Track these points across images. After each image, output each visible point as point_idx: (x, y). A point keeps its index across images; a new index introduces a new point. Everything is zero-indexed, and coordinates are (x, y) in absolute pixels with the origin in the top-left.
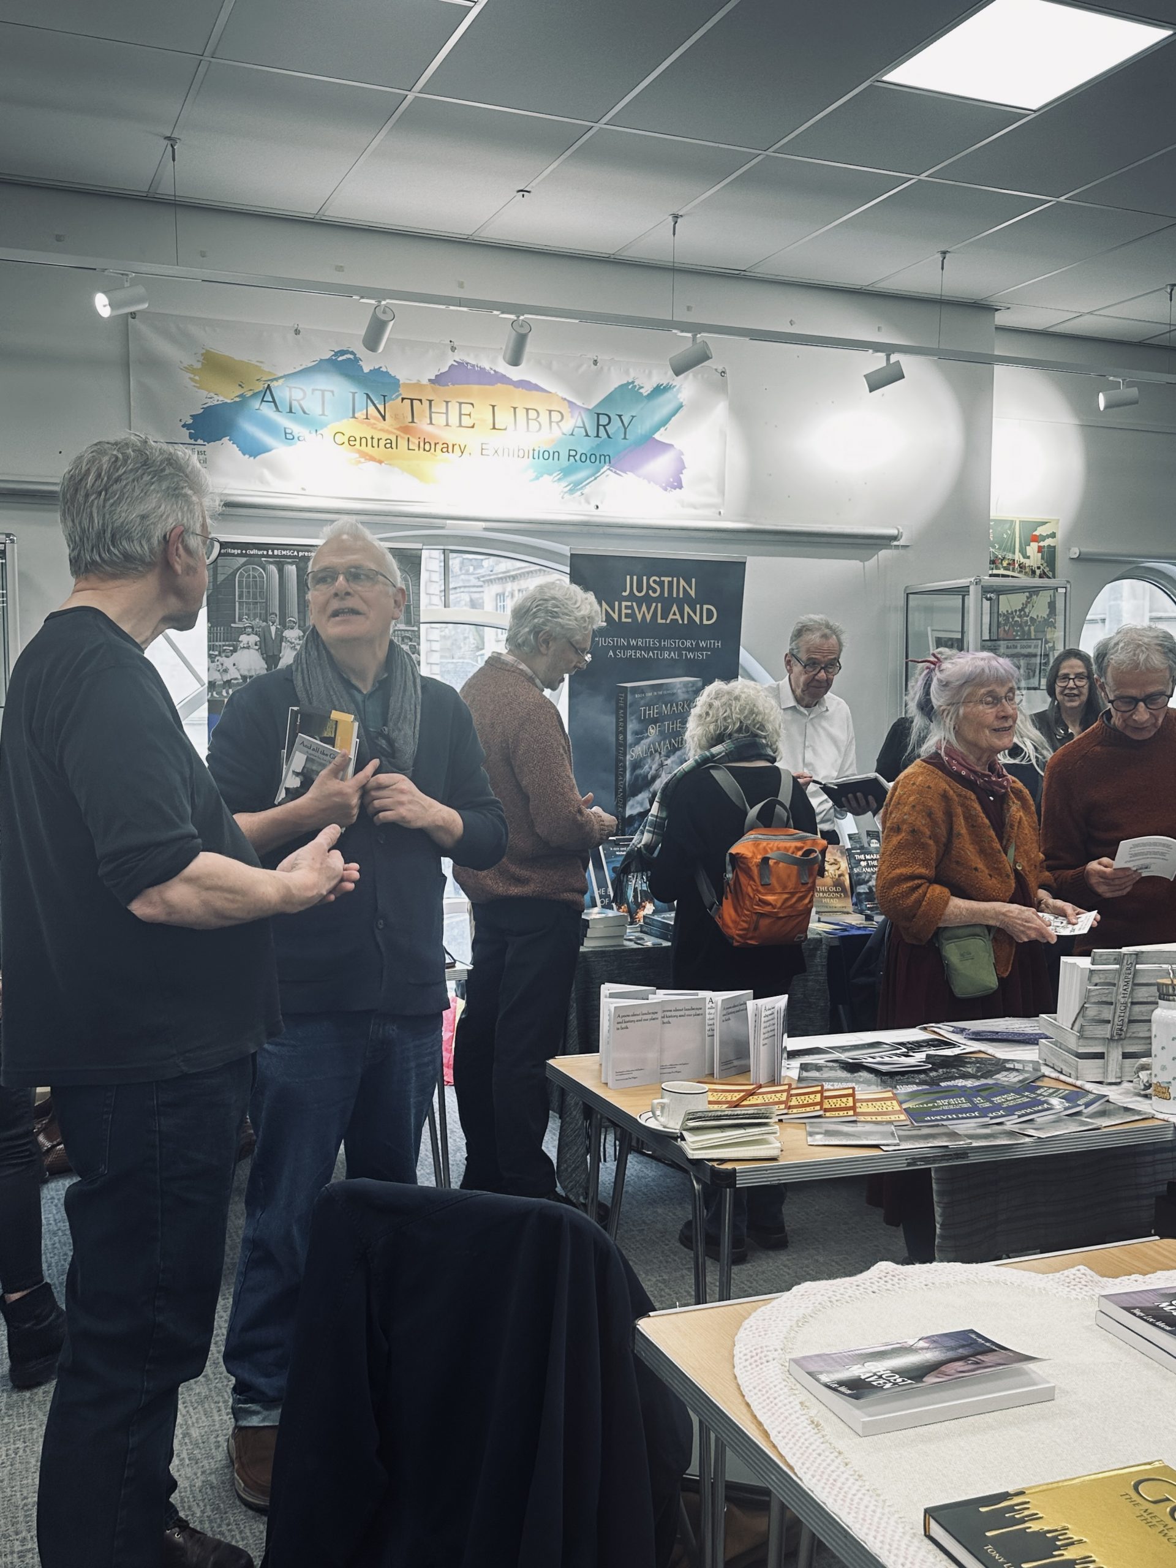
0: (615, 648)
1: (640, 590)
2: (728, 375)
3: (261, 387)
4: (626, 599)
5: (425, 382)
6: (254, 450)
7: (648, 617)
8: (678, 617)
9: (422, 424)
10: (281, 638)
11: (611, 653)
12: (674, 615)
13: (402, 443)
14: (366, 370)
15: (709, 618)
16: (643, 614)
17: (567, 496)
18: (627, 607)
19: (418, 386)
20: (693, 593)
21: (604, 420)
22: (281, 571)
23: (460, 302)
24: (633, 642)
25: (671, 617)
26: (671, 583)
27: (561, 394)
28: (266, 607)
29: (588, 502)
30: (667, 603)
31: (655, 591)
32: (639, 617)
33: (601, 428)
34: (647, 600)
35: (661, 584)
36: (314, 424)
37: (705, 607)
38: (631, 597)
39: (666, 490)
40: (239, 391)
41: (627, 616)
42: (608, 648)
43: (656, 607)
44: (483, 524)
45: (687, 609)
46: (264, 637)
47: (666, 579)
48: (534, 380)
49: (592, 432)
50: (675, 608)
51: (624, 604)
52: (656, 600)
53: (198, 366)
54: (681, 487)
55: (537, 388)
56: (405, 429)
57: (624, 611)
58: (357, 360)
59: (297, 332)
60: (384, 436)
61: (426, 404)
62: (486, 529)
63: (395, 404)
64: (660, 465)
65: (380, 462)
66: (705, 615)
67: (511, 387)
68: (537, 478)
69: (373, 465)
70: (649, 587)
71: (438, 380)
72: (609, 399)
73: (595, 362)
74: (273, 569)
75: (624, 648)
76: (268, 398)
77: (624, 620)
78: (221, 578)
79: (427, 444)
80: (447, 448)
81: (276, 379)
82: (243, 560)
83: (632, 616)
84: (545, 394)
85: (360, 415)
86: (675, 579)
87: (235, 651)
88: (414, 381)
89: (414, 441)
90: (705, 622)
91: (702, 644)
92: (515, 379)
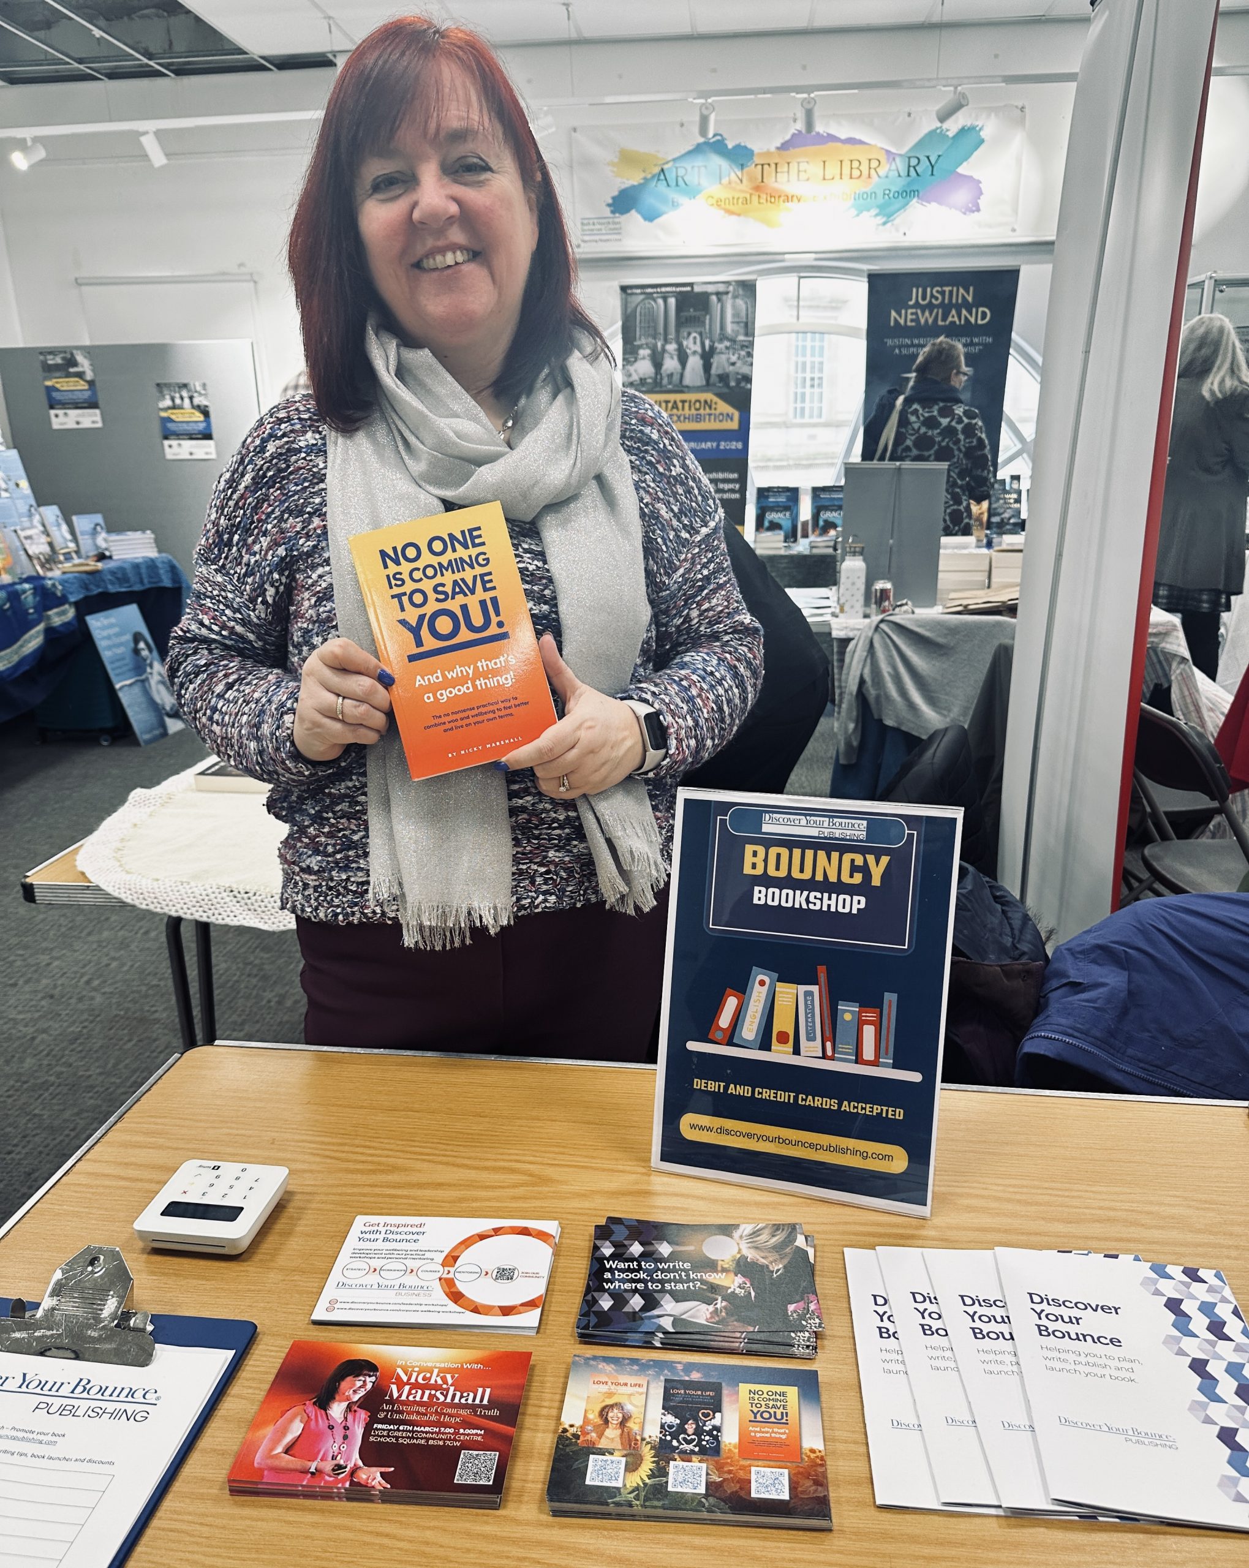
0: (900, 347)
1: (924, 298)
2: (1027, 110)
3: (657, 170)
4: (912, 307)
5: (773, 149)
6: (650, 216)
7: (930, 321)
8: (956, 319)
9: (770, 180)
10: (664, 350)
11: (897, 351)
12: (953, 317)
13: (755, 199)
14: (730, 146)
15: (983, 318)
16: (926, 318)
17: (881, 227)
18: (912, 314)
19: (768, 154)
20: (970, 299)
21: (914, 162)
22: (665, 302)
23: (765, 91)
24: (916, 341)
25: (950, 319)
26: (951, 292)
27: (880, 145)
28: (655, 329)
29: (897, 230)
30: (946, 309)
31: (937, 299)
32: (922, 321)
33: (912, 169)
34: (930, 307)
35: (943, 293)
36: (692, 192)
37: (981, 309)
38: (917, 305)
39: (965, 213)
40: (642, 175)
41: (912, 320)
42: (894, 347)
43: (937, 313)
44: (813, 256)
45: (964, 312)
46: (654, 350)
47: (947, 289)
48: (858, 136)
49: (904, 173)
50: (954, 312)
51: (910, 311)
52: (938, 306)
53: (616, 160)
54: (978, 210)
55: (861, 142)
56: (757, 188)
57: (909, 317)
58: (723, 139)
59: (682, 125)
60: (742, 195)
61: (773, 166)
62: (816, 259)
63: (752, 167)
64: (962, 196)
65: (739, 215)
66: (981, 316)
67: (839, 144)
68: (858, 215)
69: (734, 218)
70: (932, 296)
71: (784, 147)
72: (920, 144)
73: (909, 115)
74: (660, 302)
75: (908, 346)
76: (662, 177)
77: (909, 324)
78: (629, 310)
79: (775, 197)
80: (788, 198)
81: (667, 163)
82: (642, 297)
83: (917, 320)
84: (866, 147)
85: (725, 181)
86: (955, 289)
87: (636, 361)
88: (765, 150)
89: (764, 196)
90: (980, 322)
91: (976, 340)
92: (843, 137)
